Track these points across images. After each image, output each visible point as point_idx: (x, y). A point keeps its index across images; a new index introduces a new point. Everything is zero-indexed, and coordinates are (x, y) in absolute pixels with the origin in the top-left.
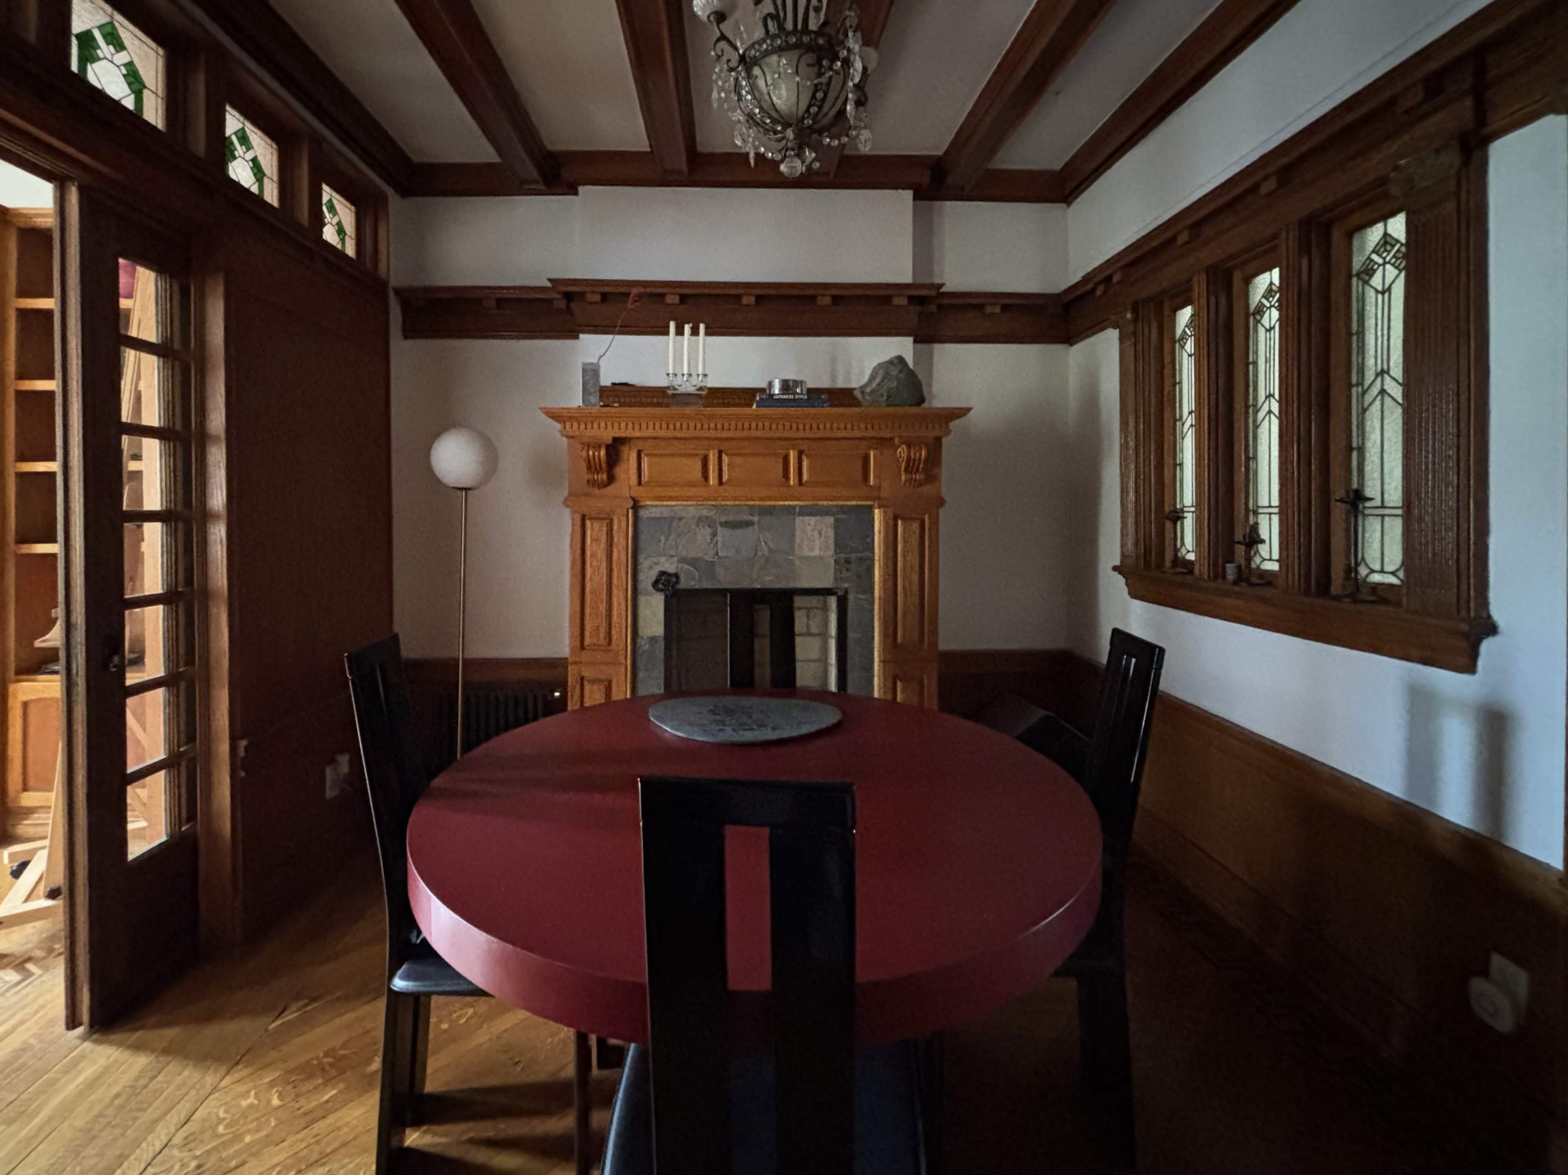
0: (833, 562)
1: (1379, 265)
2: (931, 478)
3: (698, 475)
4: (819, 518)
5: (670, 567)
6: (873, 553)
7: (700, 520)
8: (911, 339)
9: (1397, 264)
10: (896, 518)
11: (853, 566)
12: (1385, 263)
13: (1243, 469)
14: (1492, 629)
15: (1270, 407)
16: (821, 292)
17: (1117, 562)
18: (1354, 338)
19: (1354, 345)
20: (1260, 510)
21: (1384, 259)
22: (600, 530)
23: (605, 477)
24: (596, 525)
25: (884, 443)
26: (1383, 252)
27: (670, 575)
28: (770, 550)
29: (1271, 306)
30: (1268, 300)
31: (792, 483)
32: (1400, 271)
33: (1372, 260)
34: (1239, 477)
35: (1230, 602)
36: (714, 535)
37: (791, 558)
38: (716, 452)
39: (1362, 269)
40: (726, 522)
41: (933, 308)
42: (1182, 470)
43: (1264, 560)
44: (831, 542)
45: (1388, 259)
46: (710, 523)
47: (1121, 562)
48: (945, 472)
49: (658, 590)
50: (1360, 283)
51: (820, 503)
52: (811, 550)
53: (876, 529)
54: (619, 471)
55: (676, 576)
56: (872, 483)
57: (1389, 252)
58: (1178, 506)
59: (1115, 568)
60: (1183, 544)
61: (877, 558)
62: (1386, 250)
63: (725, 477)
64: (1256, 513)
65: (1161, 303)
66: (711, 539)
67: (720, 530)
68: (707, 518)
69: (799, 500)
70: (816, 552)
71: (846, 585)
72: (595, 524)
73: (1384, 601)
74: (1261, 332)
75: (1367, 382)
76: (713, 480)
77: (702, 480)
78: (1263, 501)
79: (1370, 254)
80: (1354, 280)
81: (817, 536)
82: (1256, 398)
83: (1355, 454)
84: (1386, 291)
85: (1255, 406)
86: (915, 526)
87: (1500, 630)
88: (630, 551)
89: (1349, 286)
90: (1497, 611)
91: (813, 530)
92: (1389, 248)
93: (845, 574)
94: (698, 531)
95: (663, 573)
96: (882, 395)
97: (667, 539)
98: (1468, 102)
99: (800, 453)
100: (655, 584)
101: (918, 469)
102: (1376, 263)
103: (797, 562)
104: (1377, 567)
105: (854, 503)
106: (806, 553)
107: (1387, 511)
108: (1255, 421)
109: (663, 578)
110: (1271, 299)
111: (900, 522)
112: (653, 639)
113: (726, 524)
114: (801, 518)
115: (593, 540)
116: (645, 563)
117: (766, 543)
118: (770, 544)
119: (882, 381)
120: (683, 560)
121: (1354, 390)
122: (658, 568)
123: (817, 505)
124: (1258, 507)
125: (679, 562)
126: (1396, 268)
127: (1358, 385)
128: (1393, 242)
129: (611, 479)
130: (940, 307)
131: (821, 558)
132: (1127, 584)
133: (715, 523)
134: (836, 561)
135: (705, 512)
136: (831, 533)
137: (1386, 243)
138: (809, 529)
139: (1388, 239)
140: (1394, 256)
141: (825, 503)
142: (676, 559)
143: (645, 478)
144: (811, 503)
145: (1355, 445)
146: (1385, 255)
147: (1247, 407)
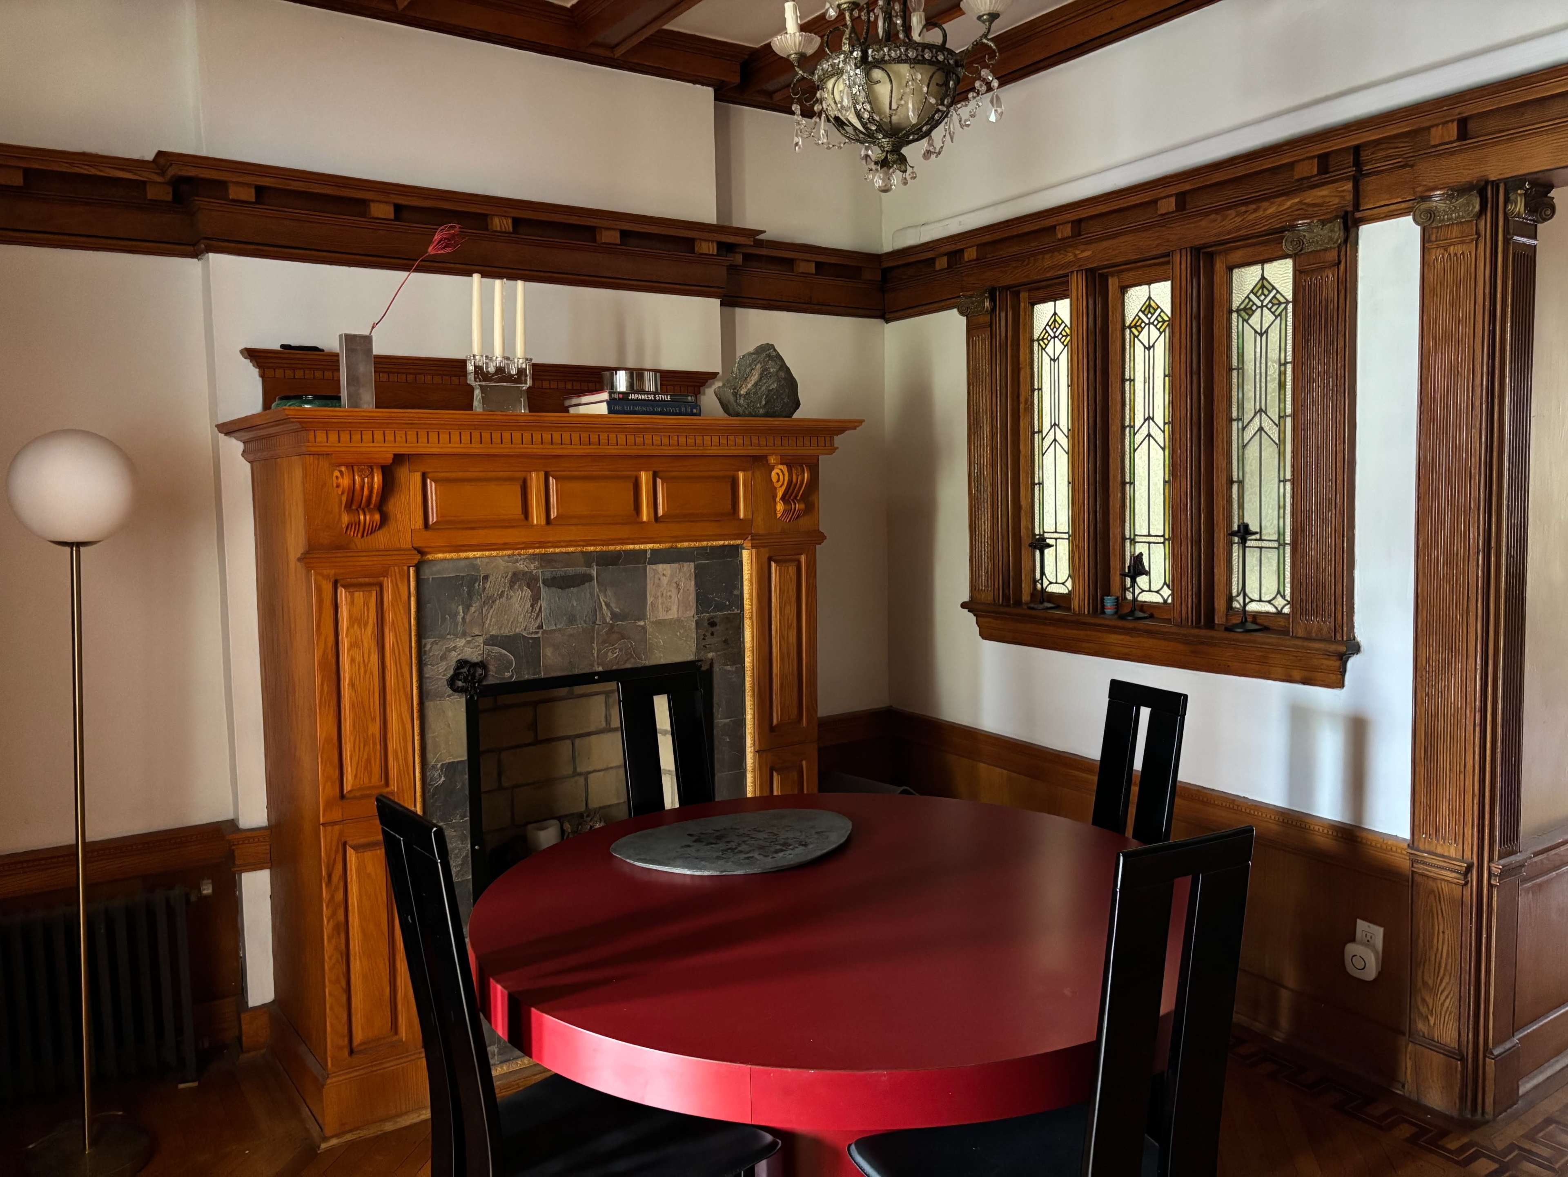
0: (694, 624)
1: (1258, 307)
2: (810, 508)
3: (518, 511)
4: (675, 566)
5: (473, 654)
6: (743, 609)
7: (516, 578)
8: (717, 302)
9: (1273, 310)
10: (770, 559)
11: (719, 628)
12: (1262, 307)
13: (1120, 495)
14: (1356, 649)
15: (1149, 430)
16: (606, 223)
17: (966, 598)
18: (1235, 373)
19: (1235, 380)
20: (1138, 539)
21: (1262, 301)
22: (366, 604)
23: (377, 517)
24: (359, 596)
25: (758, 462)
26: (1261, 295)
27: (475, 665)
28: (614, 616)
29: (1149, 324)
30: (1146, 316)
31: (645, 518)
32: (1276, 317)
33: (1250, 300)
34: (1114, 503)
35: (1114, 638)
36: (536, 598)
37: (642, 623)
38: (542, 474)
39: (1242, 307)
40: (554, 578)
41: (739, 259)
42: (1041, 491)
43: (1143, 591)
44: (692, 597)
45: (1265, 303)
46: (531, 581)
47: (971, 597)
48: (824, 498)
49: (456, 690)
50: (1240, 319)
51: (679, 545)
52: (668, 610)
53: (746, 577)
54: (396, 505)
55: (482, 665)
56: (742, 516)
57: (1266, 296)
58: (1037, 532)
59: (964, 605)
60: (1043, 573)
61: (747, 614)
62: (1263, 293)
63: (554, 514)
64: (1133, 542)
65: (1016, 295)
66: (532, 606)
67: (544, 591)
68: (525, 574)
69: (654, 542)
70: (673, 614)
71: (710, 655)
72: (357, 594)
73: (1265, 629)
74: (1139, 348)
75: (1247, 418)
76: (536, 516)
77: (522, 517)
78: (1141, 528)
79: (1249, 294)
80: (1235, 315)
81: (674, 591)
82: (1133, 418)
83: (1235, 487)
84: (1263, 333)
85: (1132, 427)
86: (792, 570)
87: (1362, 649)
88: (413, 634)
89: (1229, 320)
90: (1361, 633)
91: (669, 583)
92: (1266, 292)
93: (709, 640)
94: (512, 593)
95: (462, 663)
96: (760, 399)
97: (467, 608)
98: (1349, 186)
99: (655, 475)
100: (451, 682)
101: (796, 497)
102: (1254, 304)
103: (649, 628)
104: (1256, 597)
105: (720, 543)
106: (662, 615)
107: (1264, 544)
108: (1132, 442)
109: (465, 670)
110: (1149, 316)
111: (773, 564)
112: (450, 768)
113: (555, 583)
114: (654, 567)
115: (352, 620)
116: (434, 649)
117: (607, 605)
118: (613, 605)
119: (760, 379)
120: (492, 641)
121: (1235, 424)
122: (454, 657)
123: (676, 548)
124: (1135, 535)
125: (486, 643)
126: (1273, 313)
127: (1238, 420)
128: (1270, 288)
129: (385, 519)
130: (747, 257)
131: (678, 620)
132: (977, 623)
133: (536, 580)
134: (697, 623)
135: (521, 566)
136: (691, 586)
137: (1263, 287)
138: (665, 580)
139: (1265, 283)
140: (1270, 301)
141: (686, 544)
142: (481, 640)
143: (433, 519)
144: (668, 545)
145: (1235, 478)
146: (1262, 297)
147: (1123, 428)
